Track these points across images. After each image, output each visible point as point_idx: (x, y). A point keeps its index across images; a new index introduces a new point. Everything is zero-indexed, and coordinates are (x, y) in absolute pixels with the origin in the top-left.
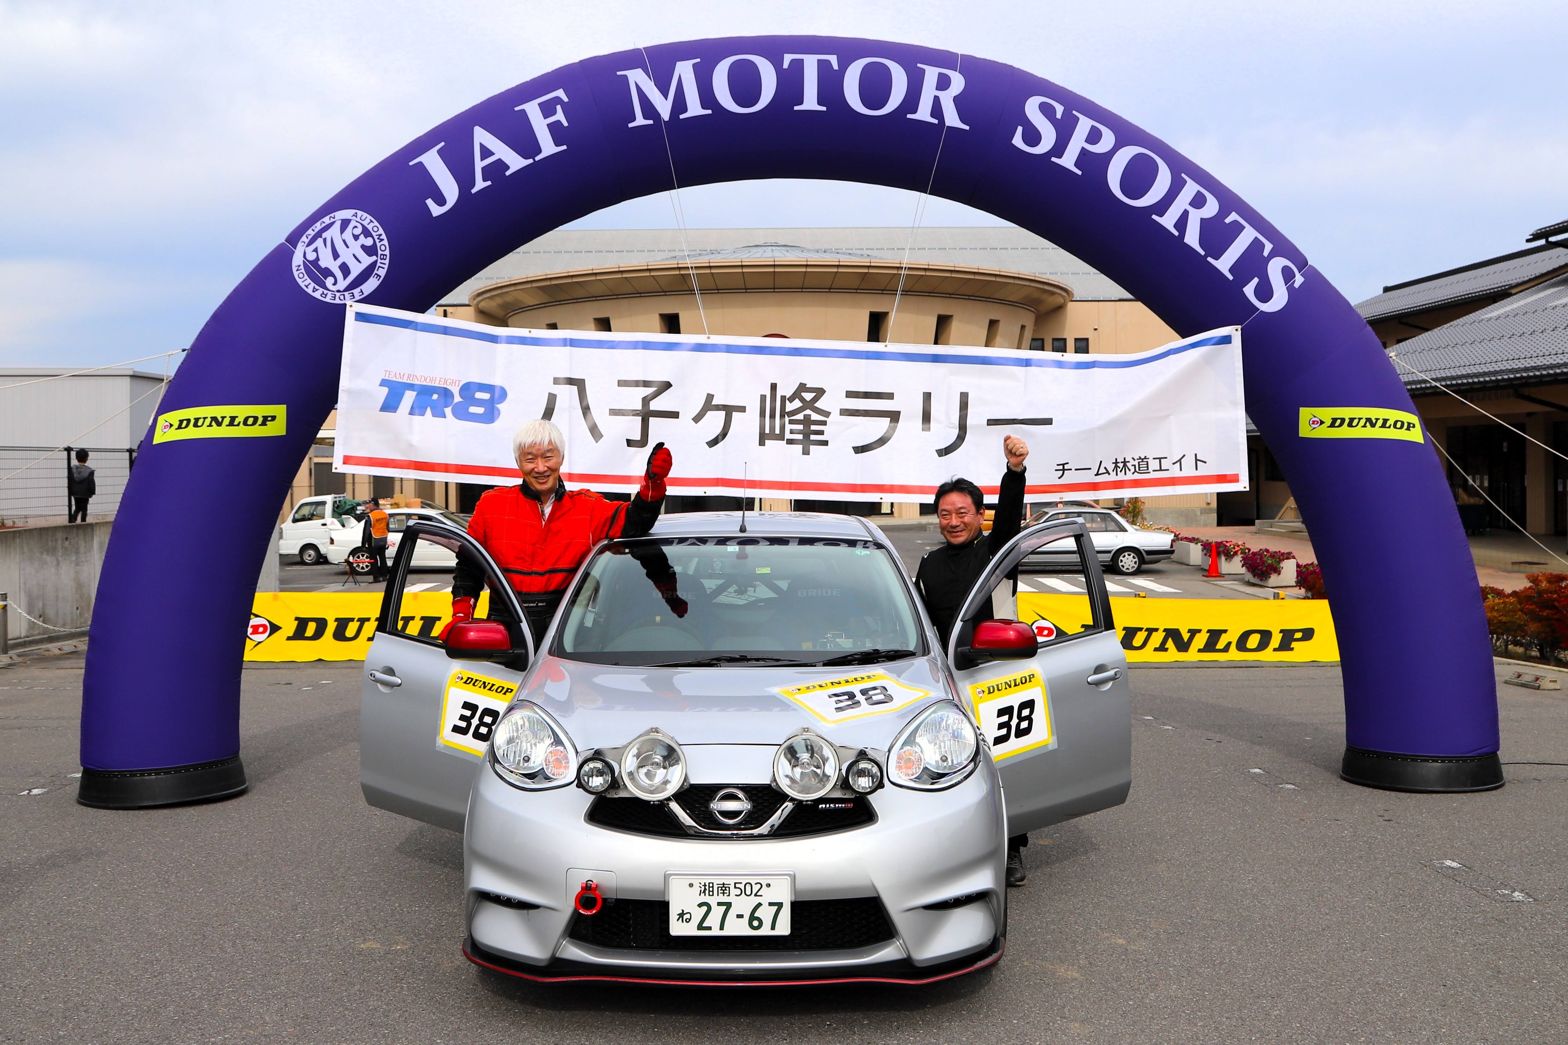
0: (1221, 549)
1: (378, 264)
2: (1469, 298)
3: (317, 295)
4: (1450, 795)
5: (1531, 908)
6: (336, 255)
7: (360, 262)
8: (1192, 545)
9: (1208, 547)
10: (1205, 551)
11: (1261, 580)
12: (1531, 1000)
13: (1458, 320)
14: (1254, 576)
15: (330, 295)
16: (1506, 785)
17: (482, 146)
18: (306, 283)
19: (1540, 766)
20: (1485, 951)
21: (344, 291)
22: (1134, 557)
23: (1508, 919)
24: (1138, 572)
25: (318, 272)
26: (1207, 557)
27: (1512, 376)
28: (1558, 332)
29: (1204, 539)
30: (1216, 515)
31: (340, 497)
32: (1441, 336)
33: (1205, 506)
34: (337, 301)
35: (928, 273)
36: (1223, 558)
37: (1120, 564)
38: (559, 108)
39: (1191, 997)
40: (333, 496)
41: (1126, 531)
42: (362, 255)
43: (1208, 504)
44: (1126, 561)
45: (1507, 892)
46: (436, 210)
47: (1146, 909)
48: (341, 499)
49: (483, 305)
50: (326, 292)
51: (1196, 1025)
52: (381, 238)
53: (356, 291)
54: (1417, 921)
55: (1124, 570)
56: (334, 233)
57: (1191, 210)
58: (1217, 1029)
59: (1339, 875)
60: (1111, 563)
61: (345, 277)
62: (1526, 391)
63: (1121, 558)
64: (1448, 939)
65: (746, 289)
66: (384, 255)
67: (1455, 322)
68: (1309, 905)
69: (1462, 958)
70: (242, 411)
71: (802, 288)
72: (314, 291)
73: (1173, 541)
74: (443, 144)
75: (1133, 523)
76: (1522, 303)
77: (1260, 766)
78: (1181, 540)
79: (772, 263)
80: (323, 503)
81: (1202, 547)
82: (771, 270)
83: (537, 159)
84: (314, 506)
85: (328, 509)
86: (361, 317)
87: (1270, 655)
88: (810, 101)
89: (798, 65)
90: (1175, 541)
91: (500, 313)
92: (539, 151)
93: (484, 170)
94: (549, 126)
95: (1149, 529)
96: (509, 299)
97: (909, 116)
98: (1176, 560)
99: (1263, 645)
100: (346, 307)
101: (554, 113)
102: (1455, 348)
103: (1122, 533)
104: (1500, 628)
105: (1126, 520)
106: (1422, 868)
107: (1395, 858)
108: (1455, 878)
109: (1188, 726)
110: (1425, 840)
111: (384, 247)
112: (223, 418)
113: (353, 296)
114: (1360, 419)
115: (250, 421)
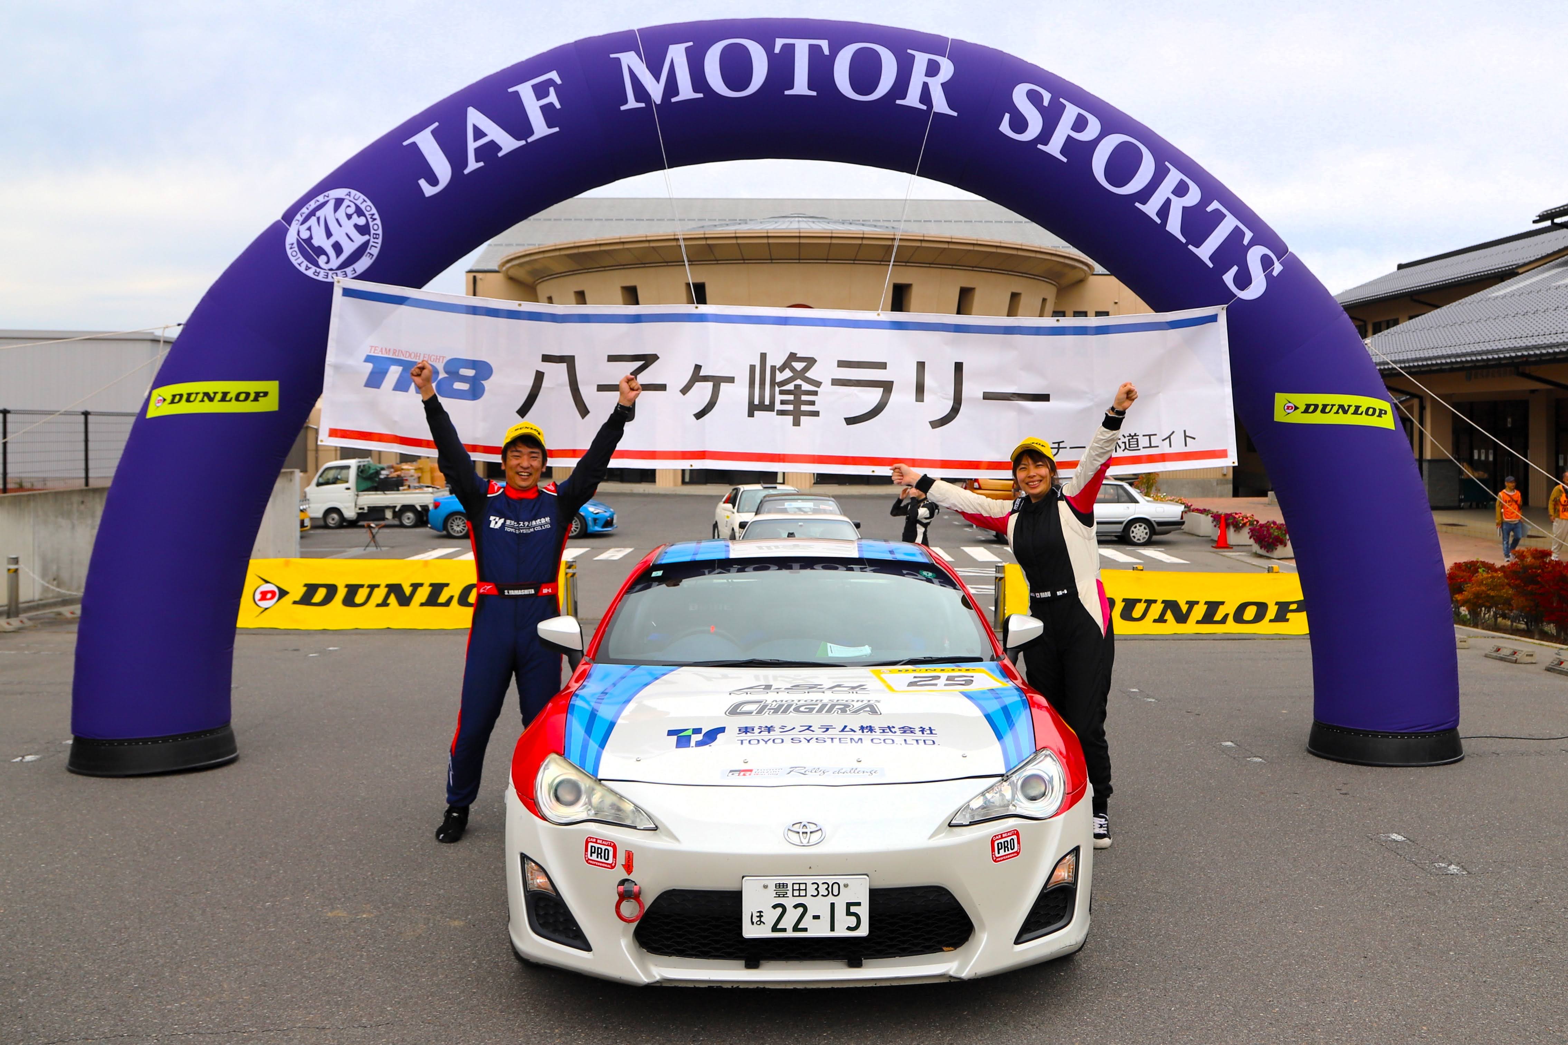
0: (1231, 521)
1: (371, 243)
2: (1478, 276)
3: (310, 273)
6: (329, 234)
7: (352, 241)
8: (1202, 516)
9: (1217, 517)
10: (1215, 523)
11: (1268, 552)
12: (1445, 972)
13: (1466, 298)
14: (1261, 548)
15: (322, 273)
16: (1466, 759)
17: (475, 126)
18: (299, 261)
19: (1501, 740)
20: (1411, 923)
21: (336, 270)
22: (1145, 528)
23: (1439, 892)
24: (1149, 543)
25: (311, 251)
26: (1217, 528)
27: (1513, 354)
28: (1559, 312)
29: (1215, 511)
30: (1230, 487)
31: (365, 461)
32: (1449, 314)
33: (1221, 477)
34: (329, 280)
35: (951, 246)
36: (1232, 529)
37: (1132, 535)
38: (552, 90)
41: (1138, 502)
42: (354, 234)
43: (1225, 475)
44: (1138, 532)
45: (1443, 865)
46: (429, 190)
48: (366, 464)
50: (318, 270)
52: (374, 217)
53: (349, 270)
54: (1352, 894)
55: (1135, 540)
56: (327, 211)
57: (1173, 198)
59: (1286, 848)
60: (1124, 534)
61: (338, 256)
62: (1527, 370)
63: (1132, 529)
64: (1377, 912)
65: (772, 259)
66: (376, 234)
67: (1463, 300)
69: (1387, 930)
70: (233, 387)
71: (828, 260)
73: (1183, 512)
74: (436, 124)
75: (1147, 494)
76: (1528, 282)
77: (1232, 739)
78: (1193, 511)
79: (798, 235)
80: (348, 467)
81: (1211, 519)
82: (796, 241)
83: (530, 140)
84: (338, 471)
85: (352, 474)
86: (347, 292)
87: (1265, 627)
88: (801, 86)
89: (789, 50)
90: (1186, 512)
91: (529, 280)
92: (531, 133)
93: (477, 150)
94: (542, 108)
95: (1162, 500)
96: (537, 266)
97: (898, 102)
98: (1187, 531)
99: (1259, 617)
100: (336, 284)
101: (547, 94)
102: (1462, 326)
103: (1134, 504)
104: (1488, 601)
105: (1139, 491)
106: (1368, 842)
107: (1343, 831)
108: (1397, 851)
109: (1172, 698)
110: (1377, 813)
111: (377, 227)
112: (215, 393)
113: (346, 275)
114: (1333, 405)
115: (242, 397)
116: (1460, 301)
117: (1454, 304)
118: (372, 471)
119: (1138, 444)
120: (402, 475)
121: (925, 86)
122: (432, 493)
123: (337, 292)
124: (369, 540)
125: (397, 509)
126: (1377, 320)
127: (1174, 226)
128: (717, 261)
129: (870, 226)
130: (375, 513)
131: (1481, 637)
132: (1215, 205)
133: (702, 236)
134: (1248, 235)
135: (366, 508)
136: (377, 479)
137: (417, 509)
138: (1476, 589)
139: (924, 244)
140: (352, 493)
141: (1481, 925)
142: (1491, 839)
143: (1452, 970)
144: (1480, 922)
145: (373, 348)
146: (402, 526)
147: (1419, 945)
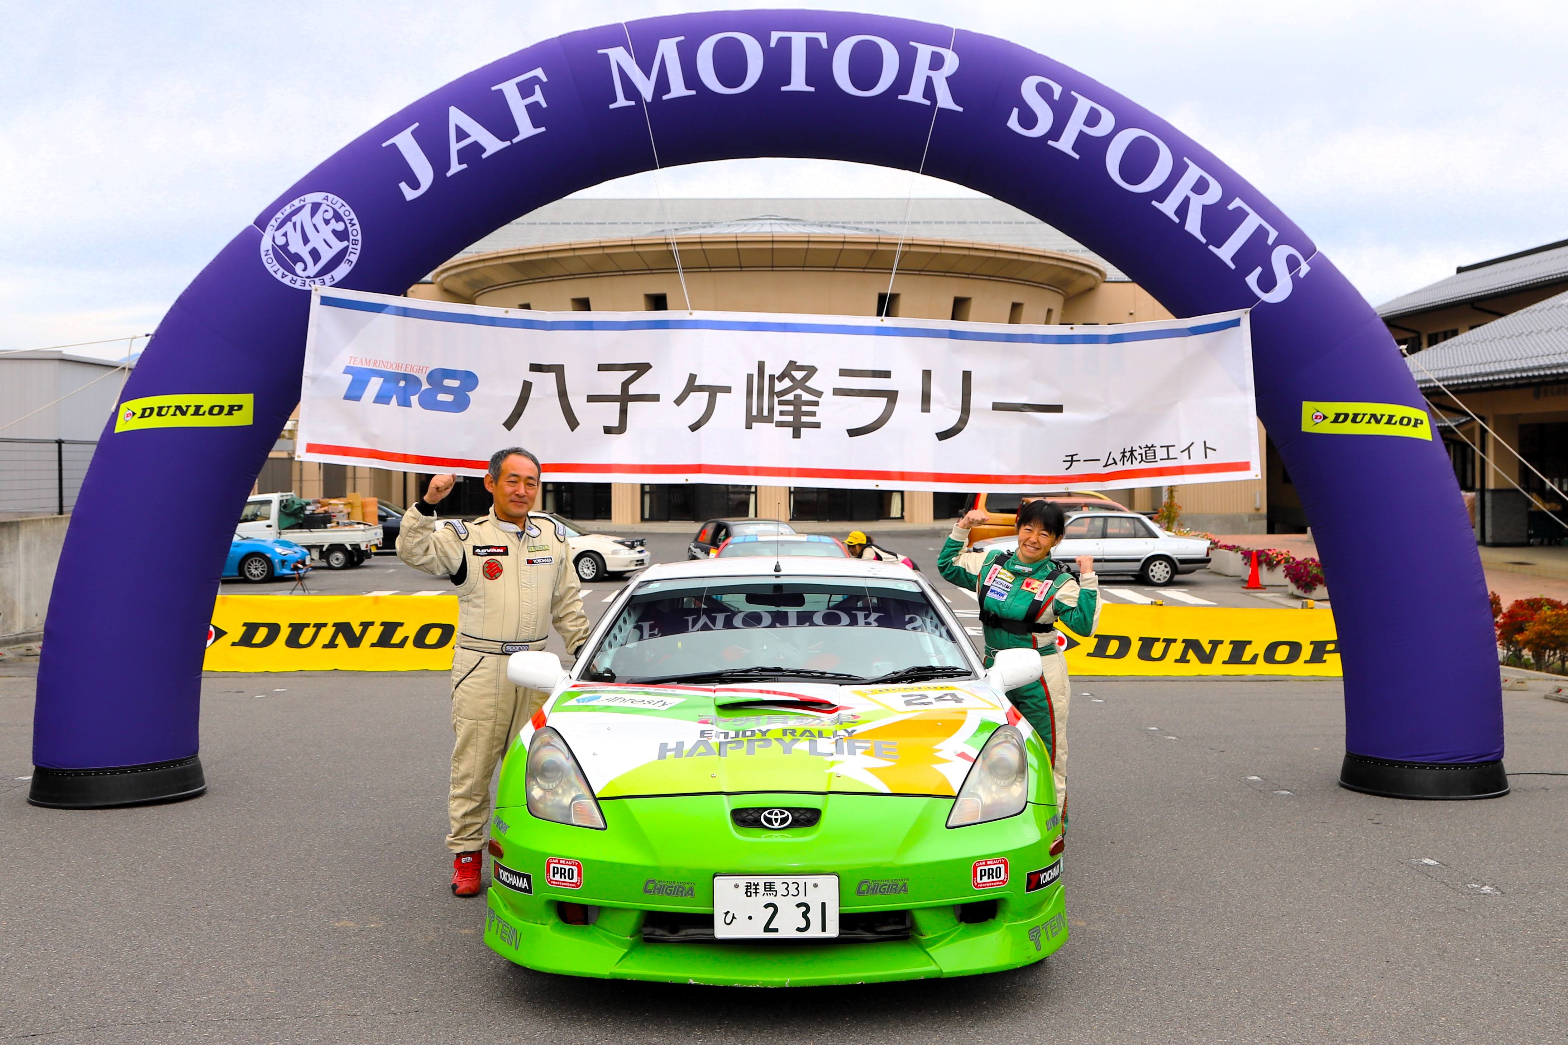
0: (1263, 558)
1: (350, 250)
3: (286, 281)
5: (1496, 900)
6: (306, 240)
7: (331, 247)
8: (1231, 554)
9: (1247, 554)
10: (1245, 561)
11: (1305, 592)
12: (1468, 974)
14: (1298, 588)
15: (299, 281)
16: (1511, 793)
17: (457, 127)
18: (275, 269)
19: (1553, 776)
20: (1437, 935)
21: (313, 277)
22: (1166, 567)
23: (1469, 909)
24: (1170, 583)
25: (287, 258)
26: (1248, 566)
29: (1245, 547)
30: (1264, 523)
31: (287, 496)
33: (1253, 512)
34: (307, 288)
35: (944, 251)
36: (1264, 567)
37: (1151, 574)
38: (537, 88)
39: (1139, 968)
40: (279, 494)
41: (1157, 537)
42: (332, 240)
43: (1257, 509)
44: (1157, 570)
45: (1476, 886)
46: (410, 194)
47: (1112, 898)
48: (289, 498)
49: (448, 284)
50: (295, 278)
51: (1138, 990)
52: (353, 222)
53: (327, 278)
54: (1378, 909)
55: (1155, 580)
56: (304, 217)
57: (1193, 196)
58: (1157, 993)
59: (1312, 871)
60: (1141, 573)
61: (315, 263)
63: (1152, 567)
64: (1404, 925)
65: (741, 267)
66: (355, 240)
68: (1275, 895)
69: (1413, 940)
70: (207, 400)
71: (804, 267)
72: (283, 277)
73: (1208, 549)
75: (1168, 529)
77: (1258, 774)
78: (1220, 548)
79: (770, 239)
81: (1242, 556)
82: (773, 246)
83: (514, 141)
85: (274, 509)
86: (326, 301)
87: (1299, 668)
88: (798, 82)
89: (785, 44)
90: (1212, 549)
91: (467, 292)
92: (516, 134)
93: (460, 152)
94: (528, 107)
95: (1184, 535)
96: (477, 276)
97: (901, 97)
98: (1214, 571)
99: (1292, 658)
100: (313, 292)
101: (532, 93)
102: (1529, 337)
103: (1153, 539)
104: (1552, 642)
105: (1159, 525)
106: (1398, 865)
107: (1373, 856)
108: (1429, 873)
109: (1194, 736)
110: (1410, 841)
111: (356, 232)
112: (187, 407)
113: (324, 283)
114: (1364, 415)
115: (216, 410)
116: (1528, 308)
117: (1521, 311)
118: (296, 507)
119: (1155, 456)
120: (330, 511)
121: (929, 81)
122: (363, 531)
123: (315, 301)
125: (324, 549)
127: (1193, 225)
129: (851, 228)
131: (1543, 680)
132: (1237, 203)
133: (663, 241)
134: (1273, 235)
136: (302, 515)
137: (347, 549)
138: (1538, 628)
139: (913, 249)
140: (274, 530)
141: (1511, 937)
142: (1530, 864)
143: (1476, 973)
144: (1510, 934)
145: (353, 359)
146: (330, 568)
147: (1444, 952)
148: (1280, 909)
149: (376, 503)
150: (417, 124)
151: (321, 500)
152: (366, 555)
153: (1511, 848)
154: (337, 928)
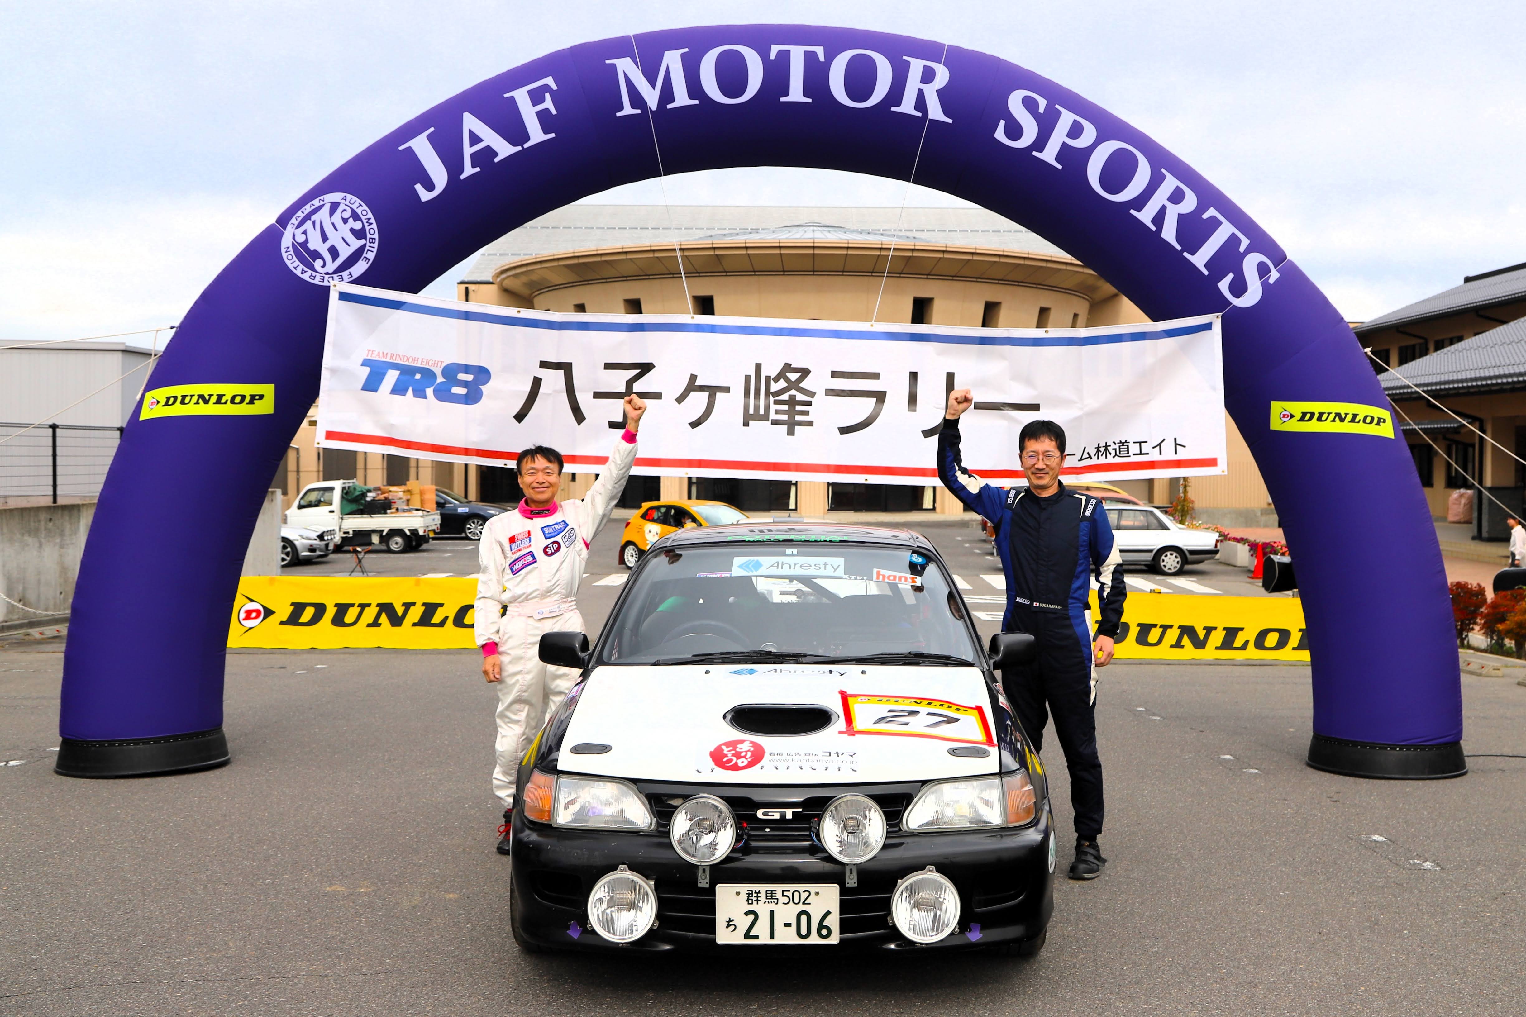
0: (1268, 550)
1: (367, 248)
3: (306, 277)
4: (1407, 781)
5: (1434, 875)
6: (325, 238)
7: (349, 245)
8: (1239, 546)
9: (1254, 546)
10: (1252, 552)
12: (1395, 946)
15: (318, 277)
16: (1468, 774)
17: (470, 132)
18: (295, 265)
19: (1511, 758)
20: (1372, 908)
21: (332, 274)
22: (1176, 557)
23: (1407, 883)
24: (1180, 572)
25: (307, 255)
26: (1254, 557)
29: (1252, 539)
31: (349, 483)
32: (1515, 330)
33: (1266, 506)
34: (326, 283)
35: (976, 258)
37: (1162, 564)
38: (547, 96)
40: (341, 481)
41: (1169, 529)
42: (350, 238)
43: (1269, 504)
44: (1168, 560)
45: (1418, 862)
46: (425, 196)
48: (351, 485)
49: (509, 284)
50: (314, 274)
52: (370, 221)
53: (345, 274)
54: (1321, 883)
55: (1166, 569)
56: (323, 215)
57: (1169, 206)
59: (1265, 845)
60: (1152, 563)
61: (334, 260)
63: (1163, 557)
64: (1342, 898)
65: (784, 271)
66: (372, 239)
68: (1225, 868)
69: (1347, 912)
70: (228, 390)
71: (843, 271)
72: (302, 273)
73: (1217, 541)
77: (1232, 754)
78: (1229, 540)
79: (812, 245)
80: (331, 489)
81: (1249, 548)
82: (811, 251)
83: (526, 146)
84: (321, 492)
85: (337, 496)
86: (344, 296)
87: (1287, 654)
88: (796, 94)
89: (785, 56)
90: (1222, 541)
91: (525, 291)
92: (528, 138)
93: (473, 156)
94: (538, 114)
95: (1196, 528)
96: (534, 277)
97: (893, 109)
98: (1223, 561)
99: (1281, 644)
100: (332, 288)
101: (543, 100)
103: (1165, 531)
105: (1172, 518)
106: (1347, 841)
107: (1325, 832)
108: (1375, 849)
109: (1178, 717)
110: (1363, 818)
111: (373, 231)
112: (210, 396)
113: (342, 279)
114: (1329, 414)
115: (238, 399)
117: (1521, 319)
118: (357, 493)
119: (1128, 451)
120: (390, 498)
121: (921, 93)
122: (422, 517)
123: (334, 296)
124: (356, 564)
125: (384, 534)
126: (1439, 337)
127: (1169, 234)
128: (726, 273)
129: (889, 236)
130: (361, 537)
132: (1211, 212)
133: (710, 246)
134: (1245, 242)
135: (351, 532)
136: (363, 502)
137: (405, 534)
138: (1519, 618)
139: (946, 256)
140: (337, 515)
141: (1442, 911)
142: (1474, 841)
143: (1402, 946)
144: (1441, 908)
145: (370, 353)
146: (390, 551)
147: (1375, 924)
148: (1227, 882)
149: (434, 490)
150: (432, 129)
151: (382, 487)
152: (424, 539)
153: (1459, 826)
154: (328, 891)
